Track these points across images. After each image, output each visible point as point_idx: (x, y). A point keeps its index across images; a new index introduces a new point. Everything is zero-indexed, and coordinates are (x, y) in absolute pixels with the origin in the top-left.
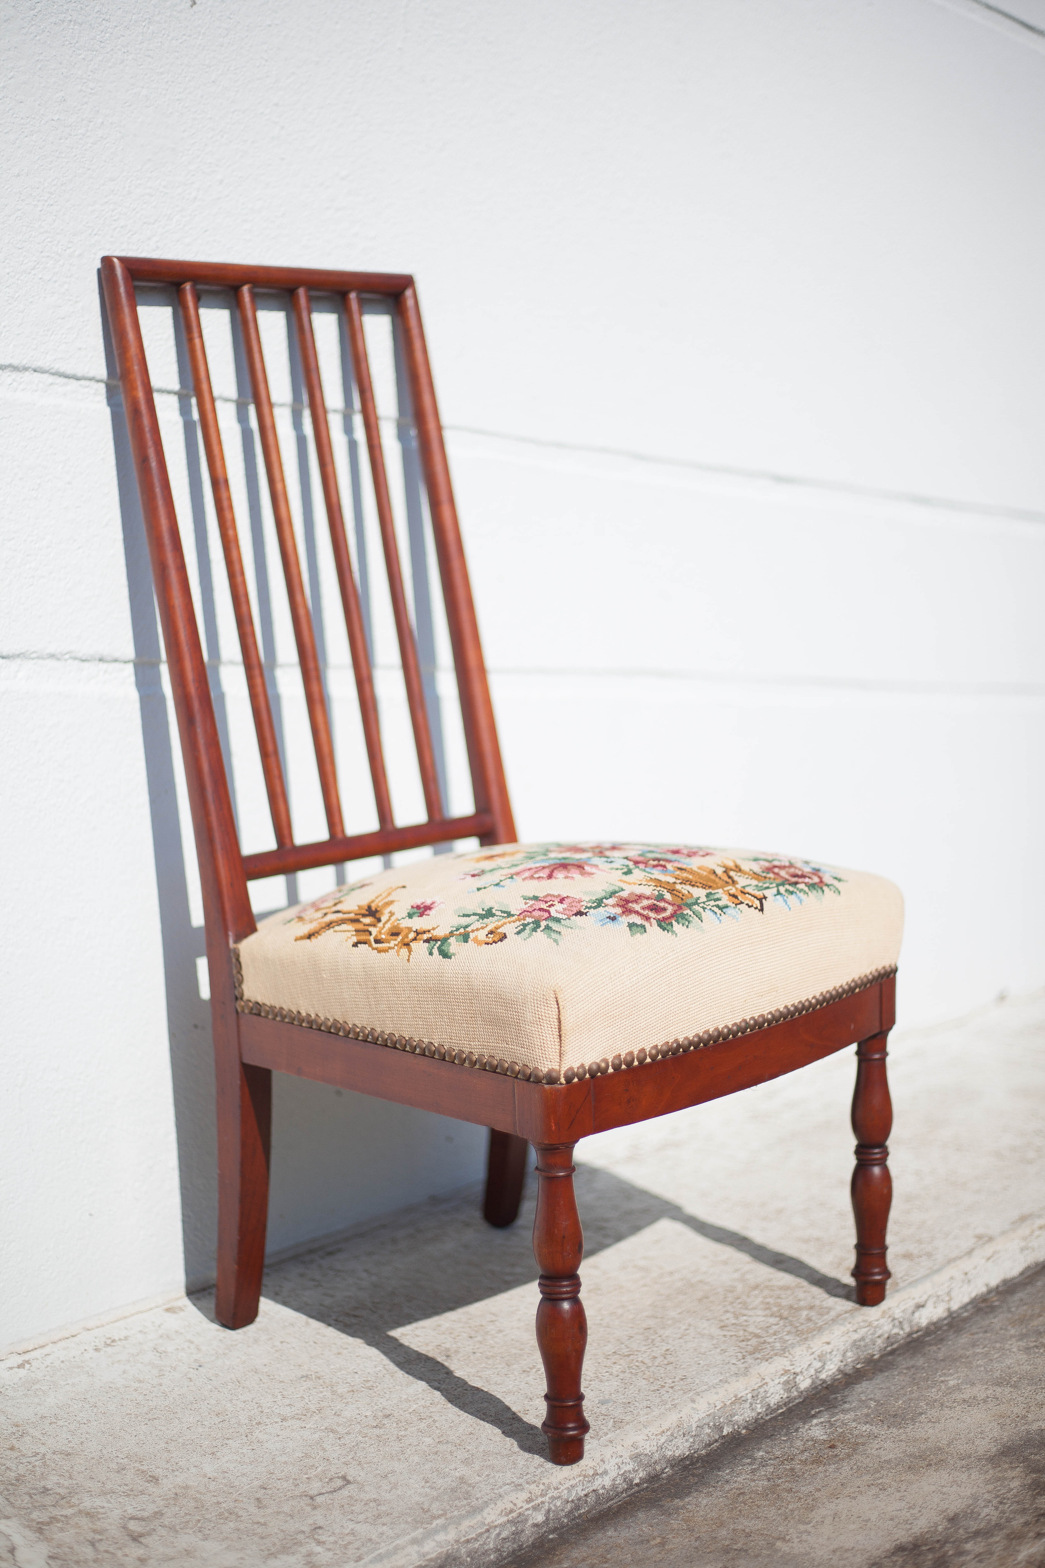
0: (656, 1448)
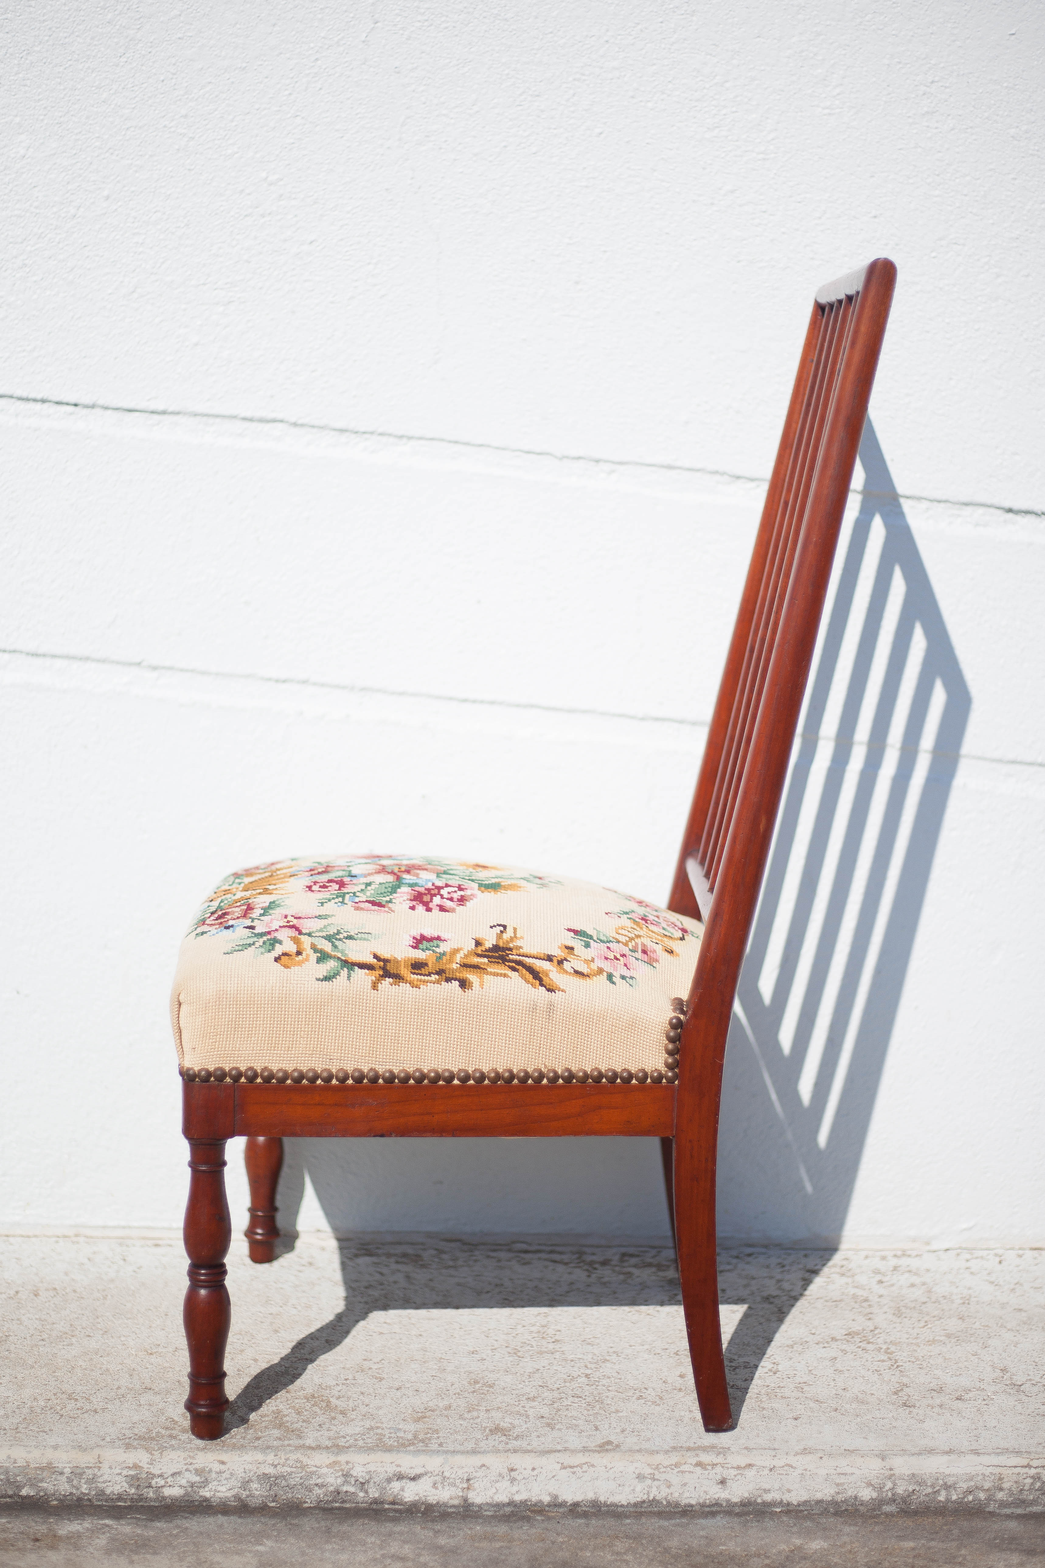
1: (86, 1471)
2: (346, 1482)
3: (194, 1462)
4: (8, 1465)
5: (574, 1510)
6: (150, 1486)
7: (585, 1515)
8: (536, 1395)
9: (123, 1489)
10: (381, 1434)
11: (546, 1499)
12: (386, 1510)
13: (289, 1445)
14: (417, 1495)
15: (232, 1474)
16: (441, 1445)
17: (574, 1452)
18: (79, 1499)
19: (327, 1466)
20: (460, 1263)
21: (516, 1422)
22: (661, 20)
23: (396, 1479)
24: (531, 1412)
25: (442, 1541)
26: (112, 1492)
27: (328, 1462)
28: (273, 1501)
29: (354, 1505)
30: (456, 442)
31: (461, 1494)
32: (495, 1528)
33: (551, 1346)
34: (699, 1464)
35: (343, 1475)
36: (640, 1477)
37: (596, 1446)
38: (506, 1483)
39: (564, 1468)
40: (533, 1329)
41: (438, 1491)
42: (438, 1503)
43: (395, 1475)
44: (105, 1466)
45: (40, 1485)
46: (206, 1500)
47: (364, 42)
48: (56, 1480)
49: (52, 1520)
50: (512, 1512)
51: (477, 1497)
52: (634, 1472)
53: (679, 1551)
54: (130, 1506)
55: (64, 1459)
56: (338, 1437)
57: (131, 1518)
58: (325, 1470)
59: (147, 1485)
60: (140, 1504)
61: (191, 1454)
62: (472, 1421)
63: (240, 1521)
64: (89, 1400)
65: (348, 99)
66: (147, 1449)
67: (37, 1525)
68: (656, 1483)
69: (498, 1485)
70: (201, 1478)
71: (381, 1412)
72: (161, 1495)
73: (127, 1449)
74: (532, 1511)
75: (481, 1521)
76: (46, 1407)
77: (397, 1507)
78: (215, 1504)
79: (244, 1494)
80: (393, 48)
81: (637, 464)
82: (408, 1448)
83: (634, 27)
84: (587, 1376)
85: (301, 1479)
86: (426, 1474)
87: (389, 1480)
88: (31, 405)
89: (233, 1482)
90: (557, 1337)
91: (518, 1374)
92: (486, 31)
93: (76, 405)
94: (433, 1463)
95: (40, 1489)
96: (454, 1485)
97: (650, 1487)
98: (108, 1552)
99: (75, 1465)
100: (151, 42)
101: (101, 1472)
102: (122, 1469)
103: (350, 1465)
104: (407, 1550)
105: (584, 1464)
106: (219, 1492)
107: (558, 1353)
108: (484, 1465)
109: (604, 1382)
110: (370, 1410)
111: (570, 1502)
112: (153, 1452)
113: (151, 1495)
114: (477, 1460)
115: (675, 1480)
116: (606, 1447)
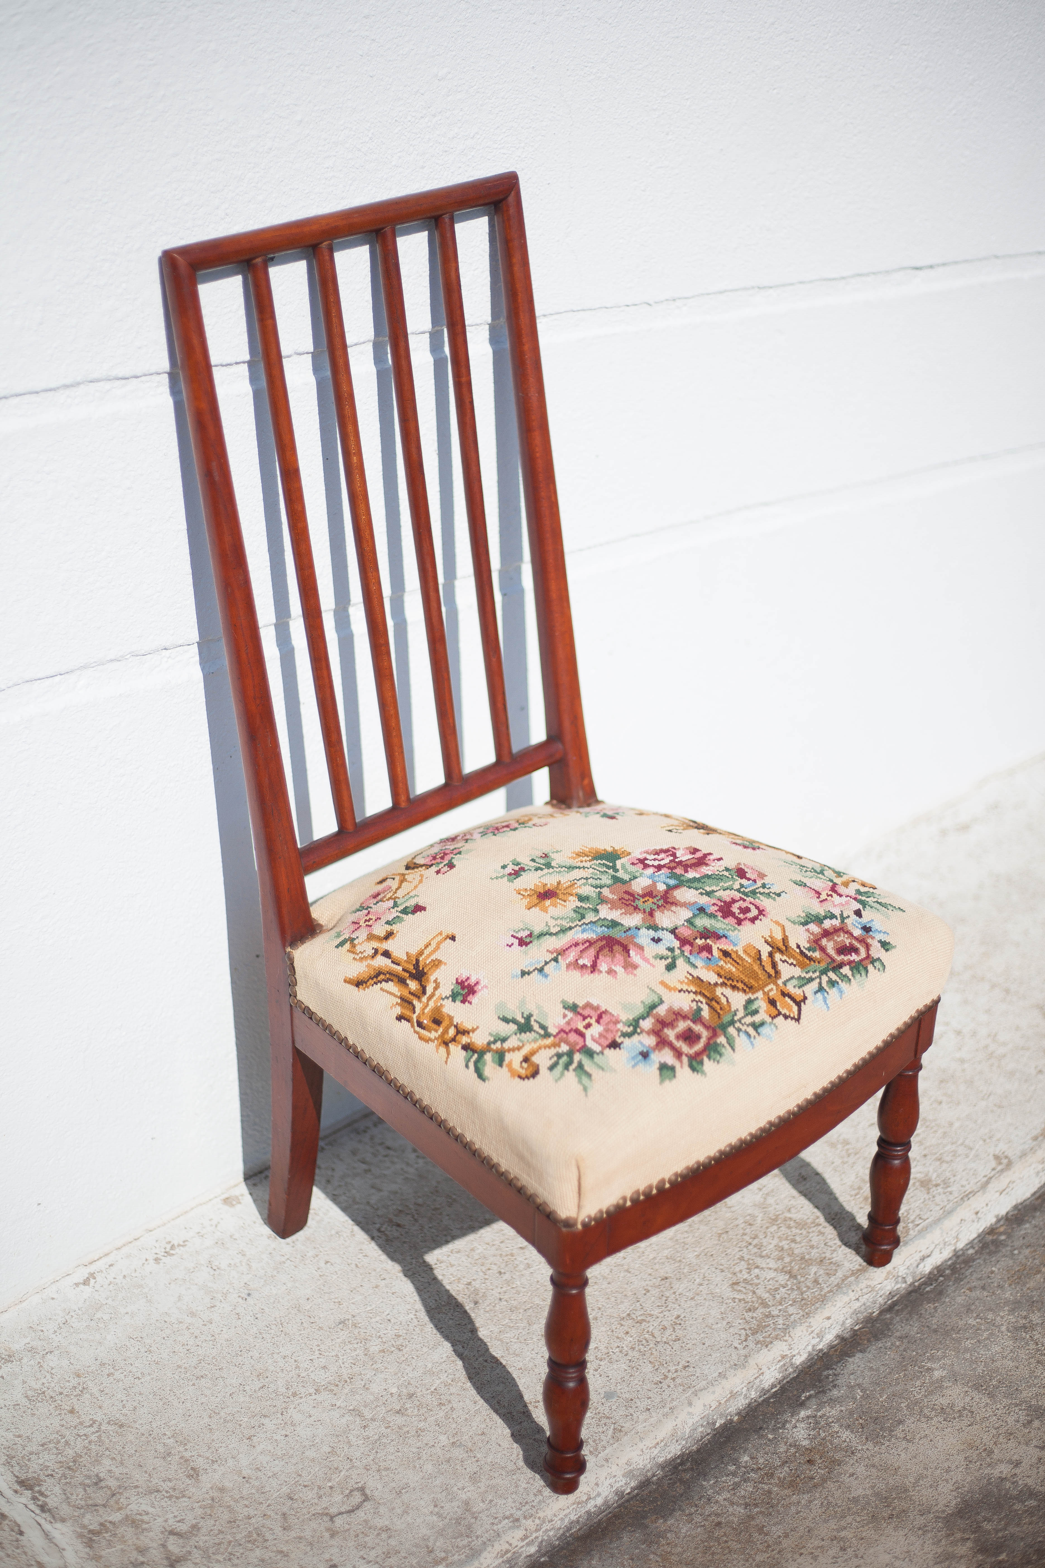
0: (649, 1459)
1: (754, 1381)
2: (897, 1283)
5: (1008, 1218)
11: (993, 1220)
14: (931, 1265)
15: (835, 1322)
19: (885, 1279)
23: (921, 1262)
26: (769, 1385)
28: (857, 1324)
31: (953, 1248)
37: (997, 1166)
39: (1000, 1193)
41: (941, 1254)
43: (923, 1257)
44: (765, 1370)
63: (869, 1355)
70: (819, 1338)
73: (763, 1347)
74: (989, 1234)
86: (936, 1247)
94: (938, 1236)
95: (726, 1415)
99: (748, 1383)
102: (775, 1365)
105: (1008, 1183)
108: (960, 1220)
111: (1004, 1214)
116: (1002, 1163)
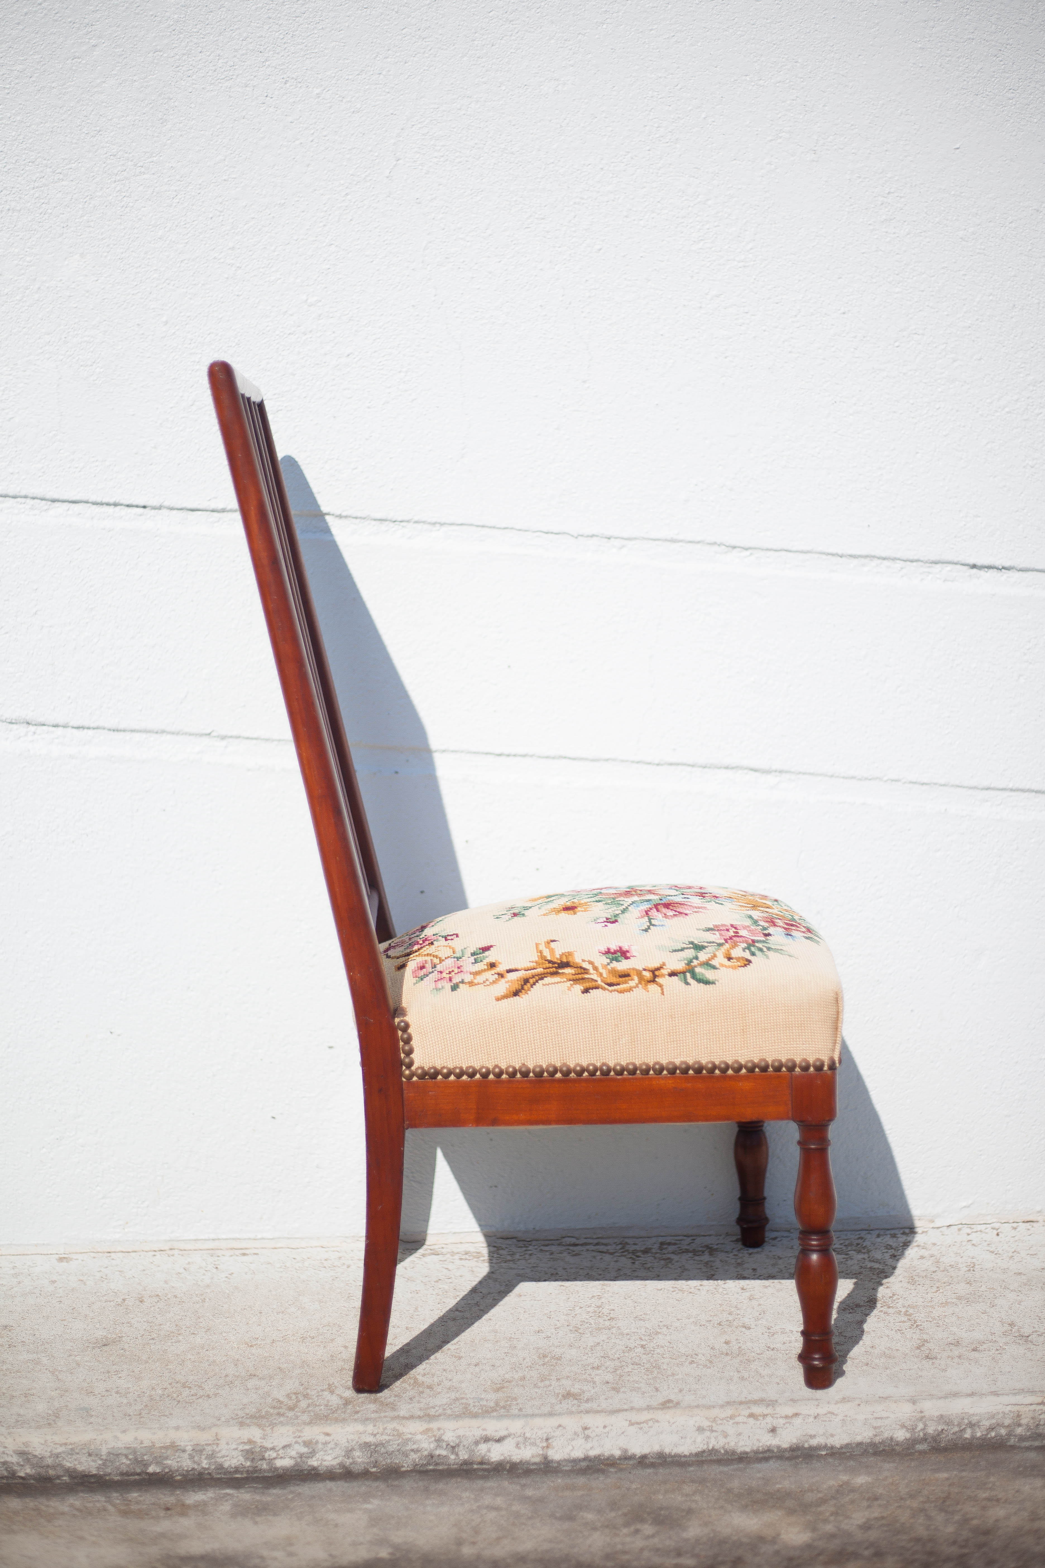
0: (49, 1454)
1: (206, 1447)
2: (439, 1447)
3: (302, 1435)
4: (135, 1446)
5: (643, 1461)
6: (263, 1459)
7: (653, 1465)
8: (599, 1364)
9: (240, 1463)
10: (466, 1404)
11: (617, 1453)
12: (475, 1470)
13: (385, 1417)
14: (502, 1455)
15: (336, 1444)
16: (520, 1410)
17: (640, 1410)
18: (201, 1474)
19: (421, 1433)
20: (517, 1256)
21: (585, 1388)
22: (648, 148)
23: (482, 1442)
24: (597, 1379)
25: (529, 1492)
26: (230, 1466)
27: (421, 1429)
28: (374, 1467)
29: (446, 1467)
30: (483, 526)
31: (541, 1452)
32: (574, 1480)
33: (607, 1323)
34: (751, 1415)
35: (436, 1441)
36: (700, 1429)
37: (658, 1405)
38: (580, 1441)
39: (631, 1424)
40: (589, 1309)
41: (521, 1451)
42: (521, 1461)
43: (482, 1438)
44: (223, 1442)
45: (165, 1462)
46: (314, 1469)
47: (387, 177)
48: (179, 1457)
49: (178, 1492)
50: (588, 1466)
51: (556, 1454)
52: (694, 1426)
53: (741, 1491)
54: (246, 1477)
55: (186, 1438)
56: (428, 1408)
57: (248, 1487)
58: (419, 1437)
59: (261, 1457)
60: (255, 1475)
61: (299, 1428)
62: (545, 1389)
63: (346, 1485)
64: (201, 1387)
65: (376, 228)
66: (259, 1426)
67: (166, 1497)
68: (714, 1434)
69: (574, 1443)
70: (309, 1449)
71: (463, 1385)
72: (274, 1466)
73: (241, 1426)
74: (605, 1465)
75: (560, 1475)
76: (163, 1395)
77: (484, 1466)
78: (322, 1472)
79: (348, 1462)
80: (413, 182)
81: (644, 538)
82: (492, 1414)
83: (625, 155)
84: (643, 1346)
85: (398, 1445)
86: (509, 1435)
87: (477, 1443)
88: (105, 509)
89: (339, 1452)
90: (612, 1316)
91: (582, 1348)
92: (495, 164)
93: (144, 507)
94: (516, 1426)
95: (165, 1466)
96: (534, 1444)
97: (709, 1438)
98: (233, 1516)
99: (195, 1443)
100: (200, 185)
101: (220, 1448)
102: (238, 1444)
103: (442, 1431)
104: (499, 1501)
105: (649, 1420)
106: (325, 1461)
107: (614, 1329)
108: (560, 1426)
109: (658, 1351)
110: (454, 1384)
111: (638, 1455)
112: (265, 1428)
113: (265, 1466)
114: (553, 1422)
115: (731, 1429)
116: (667, 1405)
